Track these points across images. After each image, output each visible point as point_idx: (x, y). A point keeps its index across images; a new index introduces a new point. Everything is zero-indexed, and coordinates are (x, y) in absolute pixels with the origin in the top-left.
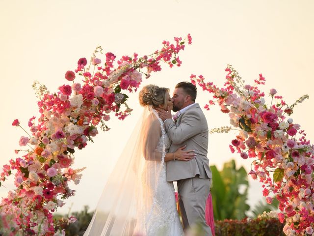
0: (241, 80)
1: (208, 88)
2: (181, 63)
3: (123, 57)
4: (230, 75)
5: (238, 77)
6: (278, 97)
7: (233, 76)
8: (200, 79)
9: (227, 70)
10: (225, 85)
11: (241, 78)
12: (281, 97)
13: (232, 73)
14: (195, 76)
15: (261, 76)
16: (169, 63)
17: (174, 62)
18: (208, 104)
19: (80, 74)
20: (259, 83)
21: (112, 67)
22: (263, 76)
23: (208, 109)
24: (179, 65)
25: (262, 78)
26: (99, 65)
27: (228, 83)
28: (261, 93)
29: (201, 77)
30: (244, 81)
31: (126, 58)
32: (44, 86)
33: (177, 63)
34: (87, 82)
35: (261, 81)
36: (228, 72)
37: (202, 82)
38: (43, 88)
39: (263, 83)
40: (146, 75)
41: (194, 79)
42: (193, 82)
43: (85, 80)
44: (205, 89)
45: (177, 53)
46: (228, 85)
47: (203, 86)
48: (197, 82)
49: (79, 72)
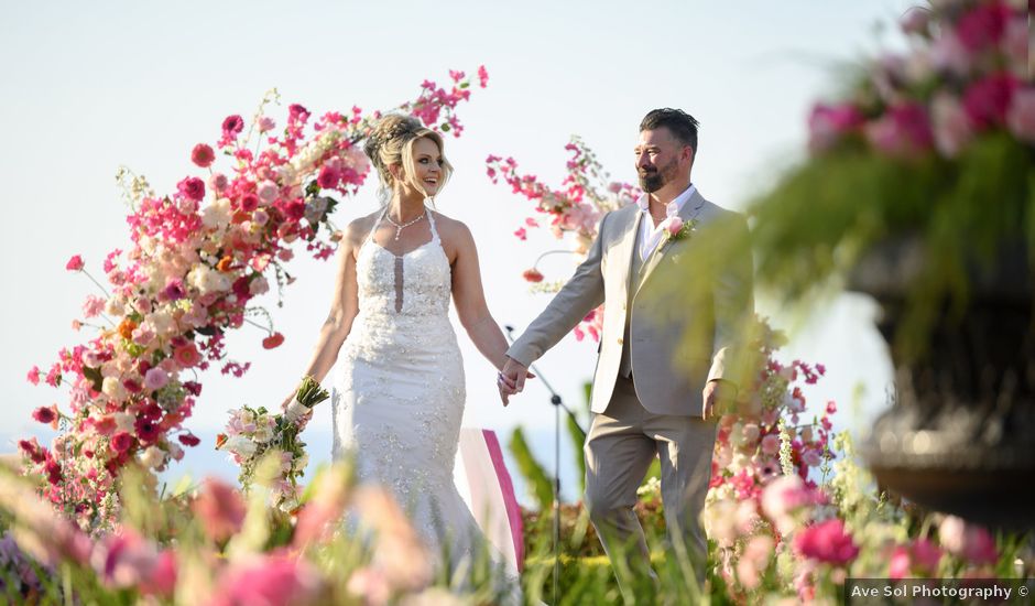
0: (602, 171)
1: (524, 186)
2: (462, 128)
3: (328, 115)
4: (577, 161)
5: (596, 163)
7: (583, 163)
8: (508, 166)
9: (570, 147)
10: (565, 183)
11: (600, 167)
13: (582, 157)
14: (498, 159)
17: (445, 127)
18: (525, 225)
19: (227, 153)
21: (301, 137)
23: (524, 238)
24: (457, 135)
26: (272, 134)
27: (572, 179)
29: (510, 161)
30: (608, 175)
31: (334, 118)
33: (452, 130)
34: (243, 171)
36: (573, 153)
37: (512, 173)
41: (494, 165)
42: (491, 172)
43: (238, 167)
44: (518, 189)
45: (453, 106)
46: (571, 184)
47: (516, 184)
48: (499, 174)
49: (226, 148)
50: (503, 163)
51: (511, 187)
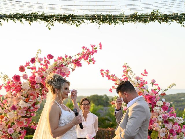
0: (133, 73)
1: (111, 78)
2: (95, 61)
3: (59, 57)
4: (126, 70)
5: (131, 71)
6: (156, 85)
7: (128, 71)
8: (106, 72)
9: (124, 67)
10: (123, 77)
11: (133, 72)
12: (158, 85)
13: (127, 69)
14: (103, 70)
15: (145, 71)
16: (87, 61)
17: (90, 61)
18: (111, 88)
19: (28, 68)
20: (144, 75)
21: (49, 63)
22: (147, 71)
23: (112, 92)
24: (94, 63)
25: (146, 72)
26: (42, 62)
27: (125, 75)
28: (145, 82)
29: (107, 71)
30: (135, 74)
31: (60, 58)
32: (6, 75)
33: (92, 62)
34: (34, 73)
35: (145, 74)
36: (125, 68)
37: (108, 74)
38: (6, 77)
39: (146, 76)
40: (72, 69)
41: (103, 72)
42: (102, 74)
43: (33, 72)
44: (109, 79)
45: (92, 55)
46: (124, 77)
47: (109, 77)
48: (105, 74)
49: (28, 67)
50: (105, 71)
51: (107, 78)
